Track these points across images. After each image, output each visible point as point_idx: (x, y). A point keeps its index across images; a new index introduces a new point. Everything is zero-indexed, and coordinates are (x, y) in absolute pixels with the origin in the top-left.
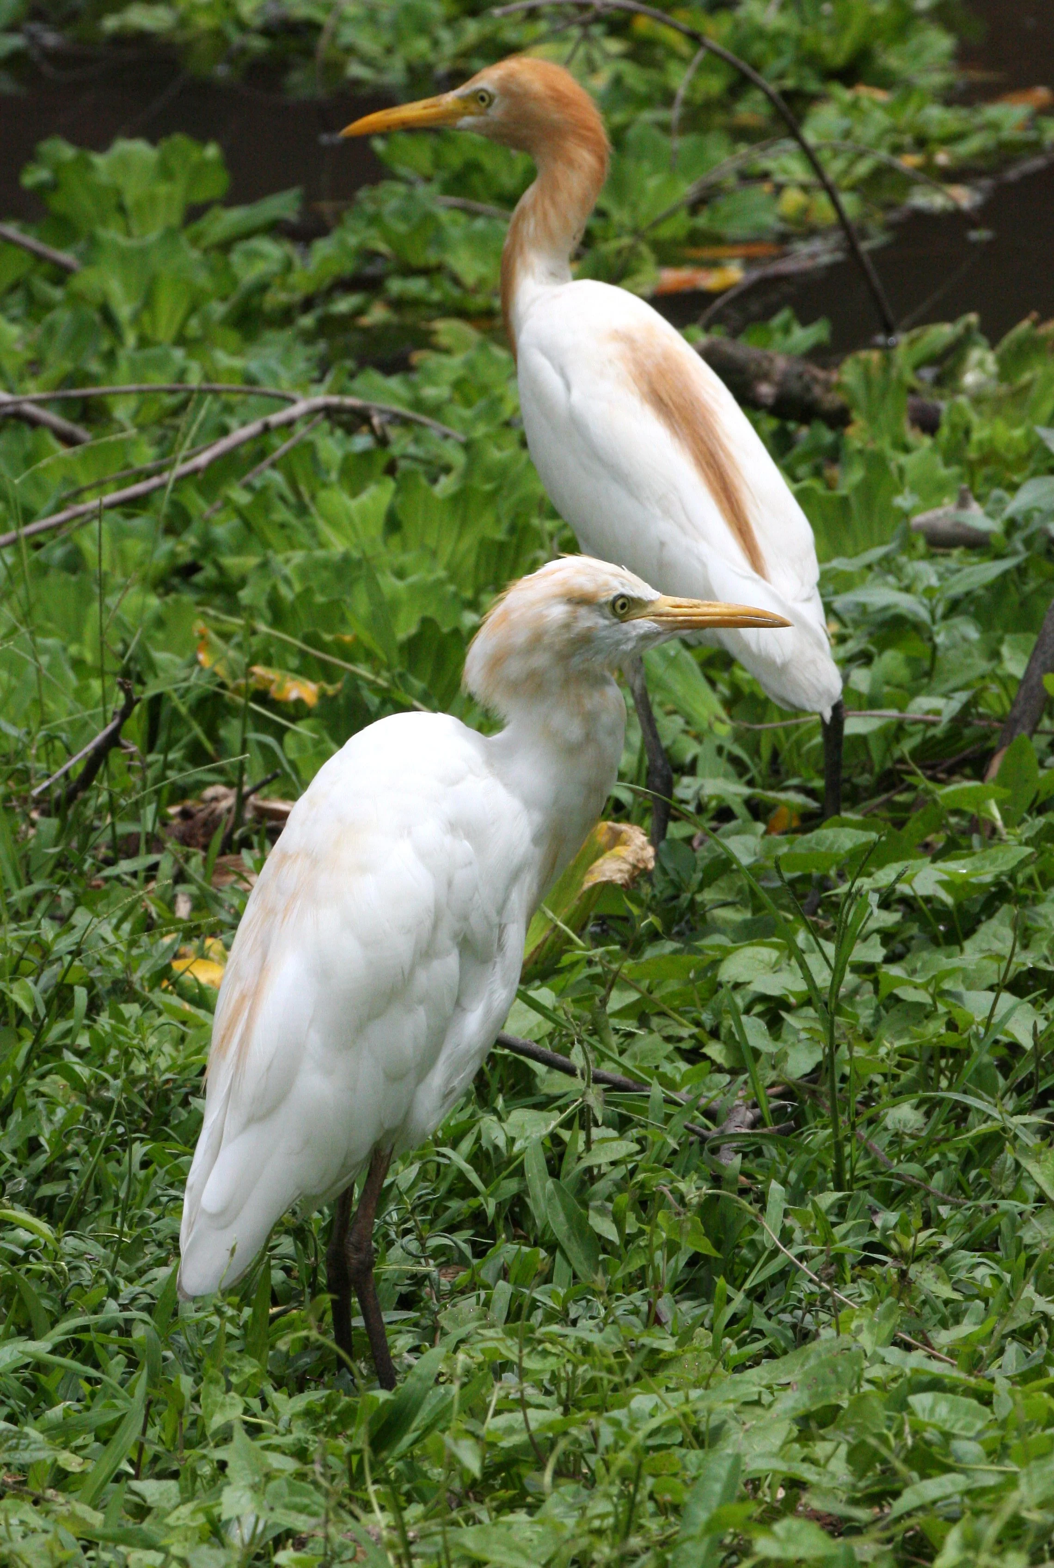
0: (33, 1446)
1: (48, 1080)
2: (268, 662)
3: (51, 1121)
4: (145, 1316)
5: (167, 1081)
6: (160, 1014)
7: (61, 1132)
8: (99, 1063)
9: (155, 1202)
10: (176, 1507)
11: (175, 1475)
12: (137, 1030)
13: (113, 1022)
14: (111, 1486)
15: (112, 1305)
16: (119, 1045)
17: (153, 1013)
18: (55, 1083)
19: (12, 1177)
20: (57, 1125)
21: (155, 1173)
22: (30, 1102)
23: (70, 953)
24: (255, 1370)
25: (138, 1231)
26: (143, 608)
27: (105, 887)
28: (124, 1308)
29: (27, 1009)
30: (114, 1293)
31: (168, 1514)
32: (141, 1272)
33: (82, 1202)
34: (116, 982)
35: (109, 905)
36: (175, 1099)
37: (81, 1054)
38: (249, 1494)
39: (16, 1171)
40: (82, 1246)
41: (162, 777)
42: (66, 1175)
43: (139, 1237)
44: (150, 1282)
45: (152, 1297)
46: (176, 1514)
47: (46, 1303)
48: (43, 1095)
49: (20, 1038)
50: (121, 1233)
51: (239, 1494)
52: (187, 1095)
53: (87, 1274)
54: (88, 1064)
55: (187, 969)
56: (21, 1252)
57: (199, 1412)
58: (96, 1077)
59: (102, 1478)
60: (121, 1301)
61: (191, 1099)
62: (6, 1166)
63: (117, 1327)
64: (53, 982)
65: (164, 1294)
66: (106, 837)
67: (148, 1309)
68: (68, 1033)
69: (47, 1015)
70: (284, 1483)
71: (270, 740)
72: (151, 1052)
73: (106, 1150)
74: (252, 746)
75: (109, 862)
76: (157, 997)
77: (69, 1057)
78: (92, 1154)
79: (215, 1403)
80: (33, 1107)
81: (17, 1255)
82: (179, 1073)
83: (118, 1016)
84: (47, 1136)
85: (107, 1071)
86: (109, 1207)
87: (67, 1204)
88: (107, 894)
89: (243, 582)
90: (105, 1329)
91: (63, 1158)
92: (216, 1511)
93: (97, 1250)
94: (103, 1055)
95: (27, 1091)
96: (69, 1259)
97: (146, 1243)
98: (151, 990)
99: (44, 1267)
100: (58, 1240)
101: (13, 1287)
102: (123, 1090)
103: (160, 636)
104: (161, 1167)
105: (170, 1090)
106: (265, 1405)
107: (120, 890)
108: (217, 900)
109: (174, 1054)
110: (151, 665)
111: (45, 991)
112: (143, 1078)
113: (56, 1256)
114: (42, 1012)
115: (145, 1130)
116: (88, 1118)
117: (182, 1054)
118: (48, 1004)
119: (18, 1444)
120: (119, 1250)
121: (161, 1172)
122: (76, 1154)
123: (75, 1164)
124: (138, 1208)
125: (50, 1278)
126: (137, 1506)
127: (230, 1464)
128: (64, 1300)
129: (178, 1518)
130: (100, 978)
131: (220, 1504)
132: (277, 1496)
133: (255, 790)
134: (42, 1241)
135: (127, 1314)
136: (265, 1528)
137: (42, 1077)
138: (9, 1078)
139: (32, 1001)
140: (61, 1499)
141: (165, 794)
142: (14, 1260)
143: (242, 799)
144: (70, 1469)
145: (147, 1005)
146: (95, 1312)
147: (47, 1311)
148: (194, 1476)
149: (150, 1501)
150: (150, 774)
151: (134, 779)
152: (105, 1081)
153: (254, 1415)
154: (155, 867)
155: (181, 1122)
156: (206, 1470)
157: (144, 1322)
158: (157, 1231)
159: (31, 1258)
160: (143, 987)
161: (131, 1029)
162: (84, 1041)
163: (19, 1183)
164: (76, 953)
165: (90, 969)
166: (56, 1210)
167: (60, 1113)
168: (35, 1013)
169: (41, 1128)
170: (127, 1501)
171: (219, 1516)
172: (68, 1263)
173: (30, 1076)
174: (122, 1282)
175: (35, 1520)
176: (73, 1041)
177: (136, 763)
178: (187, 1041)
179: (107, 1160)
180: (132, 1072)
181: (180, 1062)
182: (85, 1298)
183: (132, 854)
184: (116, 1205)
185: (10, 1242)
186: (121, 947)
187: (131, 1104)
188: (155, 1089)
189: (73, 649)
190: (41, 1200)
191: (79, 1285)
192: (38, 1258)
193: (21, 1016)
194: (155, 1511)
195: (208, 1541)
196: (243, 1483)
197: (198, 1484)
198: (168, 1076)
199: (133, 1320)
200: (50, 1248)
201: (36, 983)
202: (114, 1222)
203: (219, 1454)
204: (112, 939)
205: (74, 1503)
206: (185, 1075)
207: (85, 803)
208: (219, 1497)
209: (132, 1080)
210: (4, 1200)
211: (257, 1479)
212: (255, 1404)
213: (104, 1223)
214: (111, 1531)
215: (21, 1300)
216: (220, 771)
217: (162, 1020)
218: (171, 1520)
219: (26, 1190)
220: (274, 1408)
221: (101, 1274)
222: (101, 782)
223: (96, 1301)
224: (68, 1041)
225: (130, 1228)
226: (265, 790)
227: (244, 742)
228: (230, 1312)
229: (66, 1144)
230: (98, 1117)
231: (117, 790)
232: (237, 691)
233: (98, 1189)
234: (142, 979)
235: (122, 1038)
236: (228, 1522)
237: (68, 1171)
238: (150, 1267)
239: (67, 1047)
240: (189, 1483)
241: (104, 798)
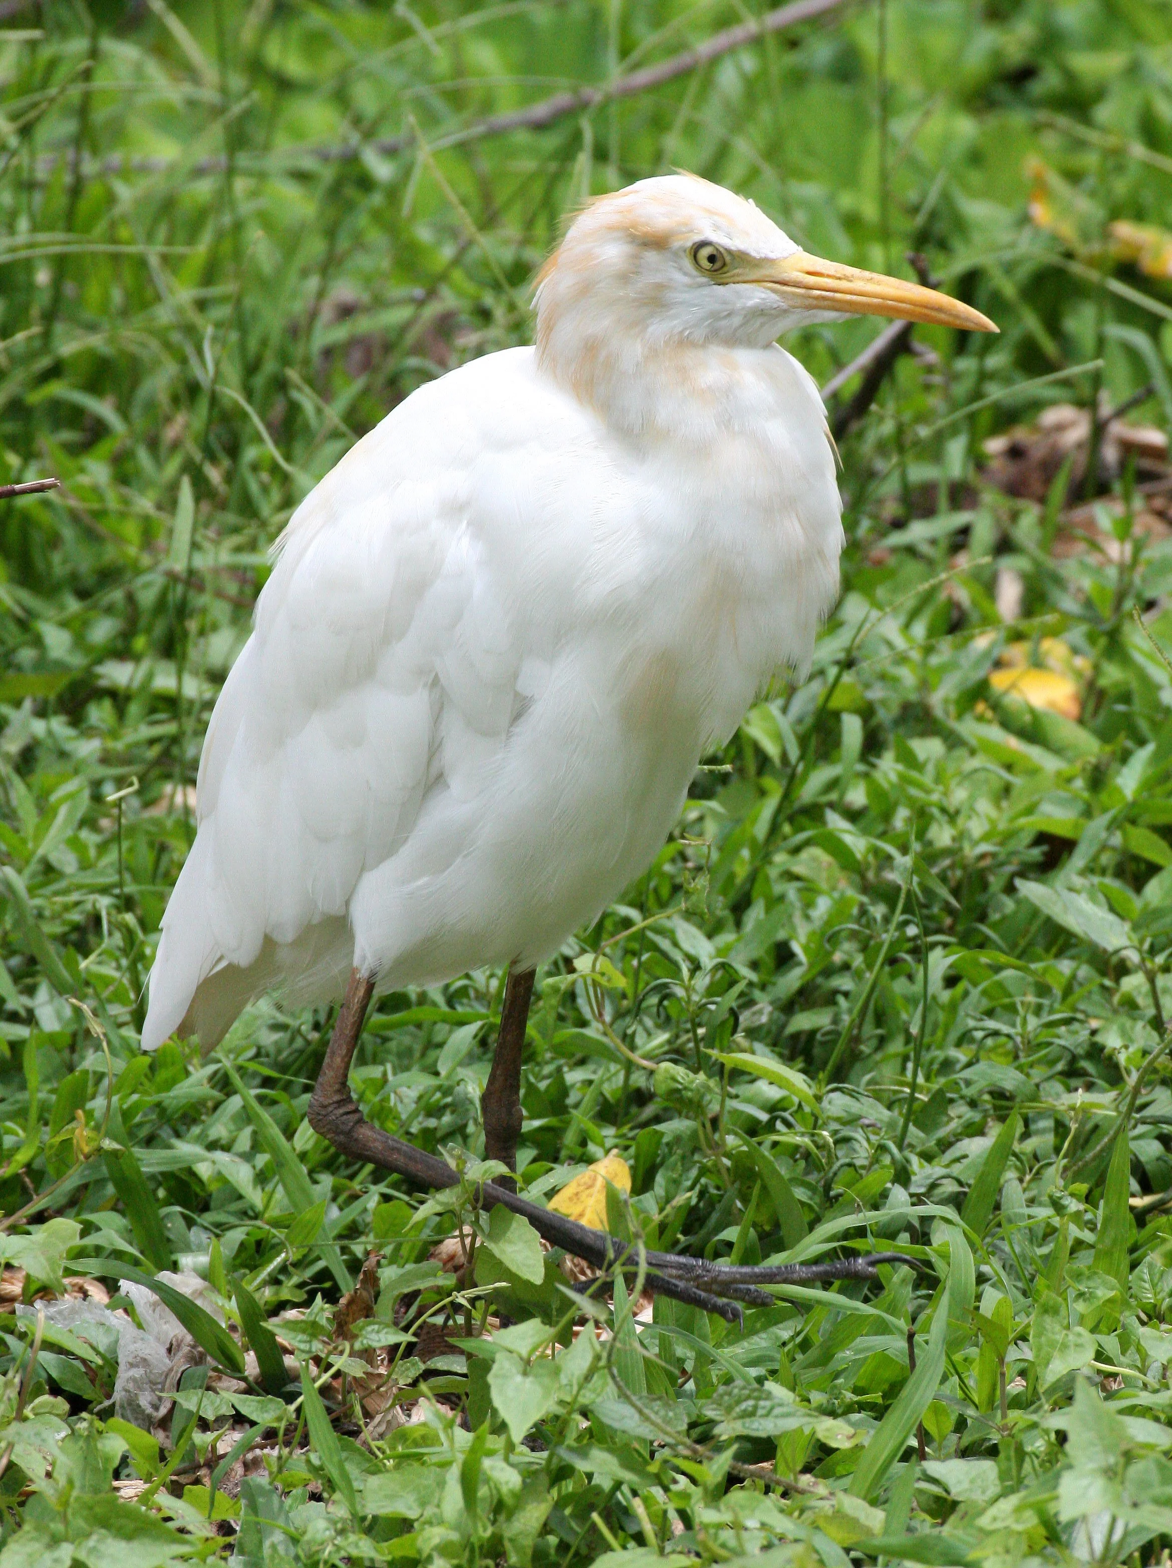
0: (777, 1411)
1: (805, 855)
2: (1139, 215)
3: (807, 917)
4: (949, 1212)
5: (983, 856)
6: (973, 752)
7: (823, 934)
8: (880, 828)
9: (964, 1039)
10: (996, 1500)
11: (993, 1452)
12: (938, 779)
13: (900, 767)
14: (898, 1467)
15: (899, 1194)
16: (911, 802)
17: (961, 752)
18: (814, 859)
19: (750, 1003)
20: (817, 924)
21: (966, 994)
22: (778, 888)
23: (837, 663)
24: (1112, 1294)
25: (940, 1082)
26: (947, 138)
27: (892, 561)
28: (918, 1200)
29: (772, 749)
30: (903, 1176)
31: (983, 1511)
32: (945, 1145)
33: (856, 1040)
34: (907, 707)
35: (895, 590)
36: (996, 882)
37: (853, 816)
38: (1100, 1483)
39: (757, 994)
40: (855, 1107)
41: (977, 395)
42: (830, 999)
43: (940, 1092)
44: (958, 1160)
45: (961, 1184)
46: (992, 1511)
47: (800, 1194)
48: (797, 878)
49: (763, 793)
50: (914, 1086)
51: (1085, 1482)
52: (1013, 875)
53: (862, 1152)
54: (865, 832)
55: (1013, 686)
56: (764, 1117)
57: (1029, 1355)
58: (876, 851)
59: (886, 1454)
60: (913, 1190)
61: (1018, 882)
62: (740, 987)
63: (909, 1228)
64: (811, 707)
65: (982, 1178)
66: (889, 488)
67: (957, 1201)
68: (833, 784)
69: (802, 757)
70: (1152, 1466)
71: (1139, 339)
72: (957, 812)
73: (892, 961)
74: (1113, 350)
75: (898, 524)
76: (968, 728)
77: (835, 821)
78: (870, 966)
79: (1052, 1344)
80: (782, 898)
81: (757, 1122)
82: (1002, 844)
83: (908, 759)
84: (803, 939)
85: (892, 842)
86: (896, 1046)
87: (834, 1042)
88: (892, 574)
89: (1100, 94)
90: (889, 1233)
91: (829, 972)
92: (1052, 1508)
93: (877, 1113)
94: (887, 816)
95: (773, 872)
96: (835, 1126)
97: (951, 1101)
98: (960, 716)
99: (798, 1140)
100: (818, 1098)
101: (751, 1170)
102: (915, 870)
103: (975, 177)
104: (975, 985)
105: (989, 869)
106: (1125, 1343)
107: (912, 568)
108: (1059, 581)
109: (993, 813)
110: (960, 225)
111: (800, 721)
112: (946, 852)
113: (816, 1122)
114: (794, 753)
115: (951, 931)
116: (863, 912)
117: (1006, 816)
118: (803, 741)
119: (756, 1407)
120: (910, 1111)
121: (975, 993)
122: (846, 967)
123: (844, 983)
124: (941, 1047)
125: (807, 1155)
126: (938, 1499)
127: (1072, 1437)
128: (828, 1187)
129: (995, 1519)
130: (884, 702)
131: (1056, 1498)
132: (1143, 1485)
133: (1120, 413)
134: (796, 1100)
135: (922, 1210)
136: (1126, 1534)
137: (796, 851)
138: (745, 853)
139: (779, 737)
140: (822, 1489)
141: (985, 420)
142: (753, 1129)
143: (1099, 430)
144: (834, 1445)
145: (953, 741)
146: (876, 1207)
147: (803, 1204)
148: (1021, 1454)
149: (956, 1492)
150: (961, 389)
151: (934, 401)
152: (889, 858)
153: (1109, 1361)
154: (965, 531)
155: (1004, 918)
156: (1038, 1445)
157: (948, 1221)
158: (968, 1083)
159: (779, 1125)
160: (947, 713)
161: (927, 779)
162: (857, 796)
163: (760, 1012)
164: (848, 664)
165: (867, 686)
166: (817, 1051)
167: (823, 906)
168: (784, 756)
169: (793, 929)
170: (921, 1491)
171: (1056, 1515)
172: (834, 1133)
173: (777, 850)
174: (915, 1160)
175: (783, 1524)
176: (842, 796)
177: (937, 379)
178: (1014, 793)
179: (893, 976)
180: (930, 843)
181: (1002, 826)
182: (859, 1185)
183: (928, 512)
184: (907, 1042)
185: (749, 1101)
186: (916, 655)
187: (927, 891)
188: (964, 867)
189: (846, 200)
190: (795, 1036)
191: (850, 1165)
192: (788, 1125)
193: (763, 760)
194: (961, 1508)
195: (1041, 1553)
196: (1091, 1466)
197: (1027, 1466)
198: (984, 848)
199: (932, 1218)
200: (807, 1109)
201: (784, 710)
202: (904, 1069)
203: (1057, 1421)
204: (900, 643)
205: (841, 1495)
206: (1012, 845)
207: (860, 435)
208: (1055, 1487)
209: (930, 857)
210: (739, 1037)
211: (1112, 1460)
212: (1111, 1344)
213: (889, 1071)
214: (898, 1539)
215: (764, 1188)
216: (1066, 383)
217: (975, 763)
218: (984, 1521)
219: (771, 1020)
220: (1139, 1350)
221: (882, 1148)
222: (882, 406)
223: (877, 1190)
224: (833, 796)
225: (928, 1079)
226: (1134, 415)
227: (1101, 343)
228: (1074, 1206)
229: (830, 954)
230: (878, 911)
231: (907, 416)
232: (1092, 262)
233: (880, 1019)
234: (946, 701)
235: (914, 792)
236: (1072, 1524)
237: (836, 992)
238: (958, 1137)
239: (831, 805)
240: (1013, 1464)
241: (888, 428)
